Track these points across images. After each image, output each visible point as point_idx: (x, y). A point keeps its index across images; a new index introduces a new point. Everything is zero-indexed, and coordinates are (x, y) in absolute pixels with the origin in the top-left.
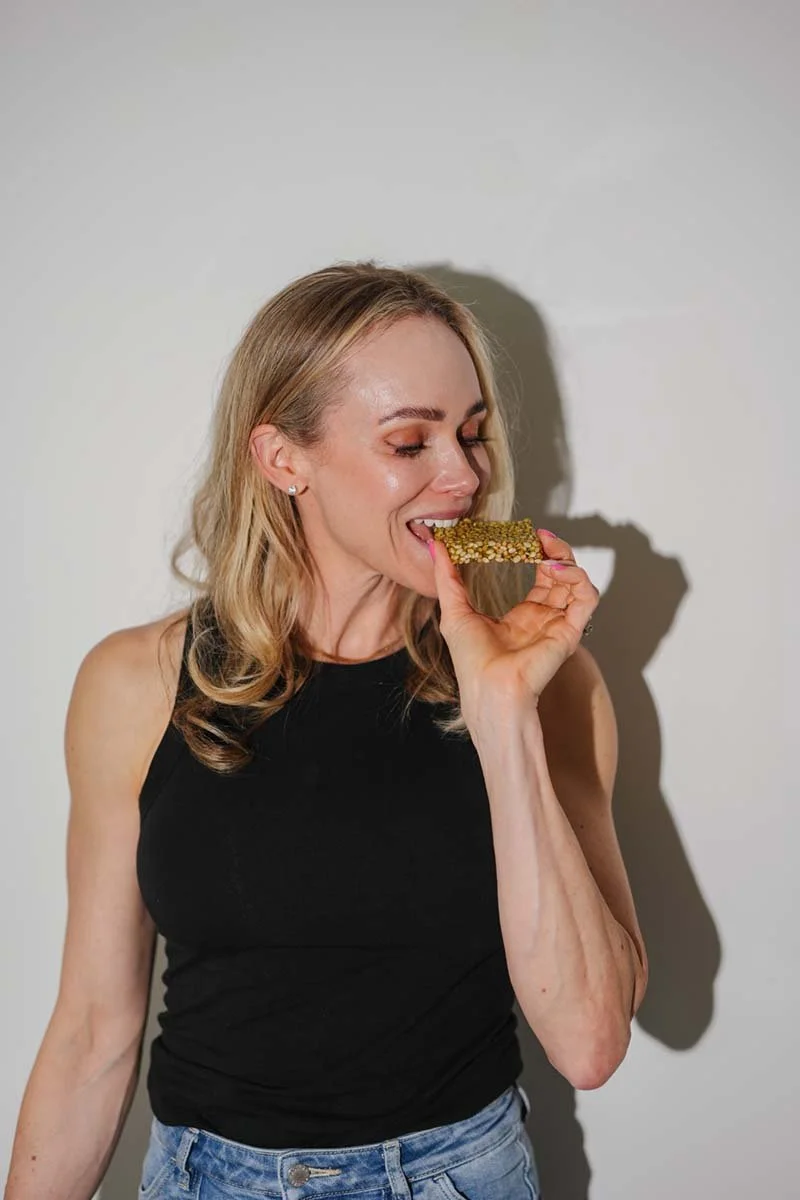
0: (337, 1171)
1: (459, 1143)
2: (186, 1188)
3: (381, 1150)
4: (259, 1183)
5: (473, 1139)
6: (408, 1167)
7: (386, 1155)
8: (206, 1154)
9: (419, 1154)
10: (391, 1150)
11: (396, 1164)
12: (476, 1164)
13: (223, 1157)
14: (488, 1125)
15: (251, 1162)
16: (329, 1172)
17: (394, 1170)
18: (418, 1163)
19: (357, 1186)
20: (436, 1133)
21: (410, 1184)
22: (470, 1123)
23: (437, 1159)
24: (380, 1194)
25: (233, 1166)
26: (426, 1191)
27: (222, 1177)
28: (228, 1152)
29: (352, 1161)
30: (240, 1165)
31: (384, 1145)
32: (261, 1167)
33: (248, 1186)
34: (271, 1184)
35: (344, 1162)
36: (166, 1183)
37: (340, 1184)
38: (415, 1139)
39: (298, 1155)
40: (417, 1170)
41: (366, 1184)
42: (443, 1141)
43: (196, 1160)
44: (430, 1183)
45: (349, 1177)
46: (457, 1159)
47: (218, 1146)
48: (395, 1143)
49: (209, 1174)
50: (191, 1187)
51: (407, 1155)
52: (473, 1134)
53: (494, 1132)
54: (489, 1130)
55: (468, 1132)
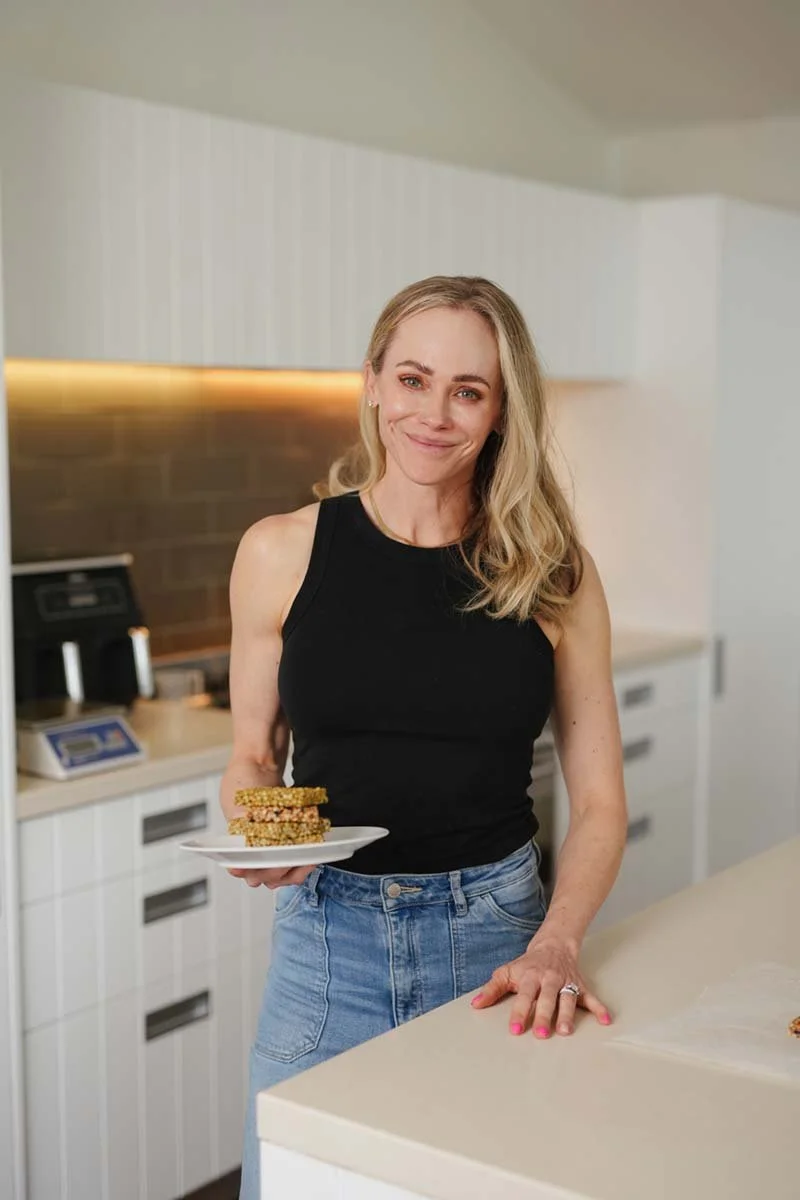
0: (420, 889)
1: (498, 874)
2: (316, 905)
3: (448, 876)
4: (366, 897)
5: (508, 872)
6: (466, 888)
7: (451, 879)
8: (329, 881)
9: (472, 880)
10: (455, 876)
11: (457, 885)
12: (509, 889)
13: (342, 882)
14: (517, 864)
15: (362, 884)
16: (414, 889)
17: (456, 889)
18: (471, 886)
19: (432, 899)
20: (485, 868)
21: (467, 899)
22: (506, 862)
23: (483, 884)
24: (446, 905)
25: (348, 888)
26: (476, 903)
27: (341, 896)
28: (345, 878)
29: (429, 883)
30: (355, 886)
31: (451, 873)
32: (369, 887)
33: (360, 900)
34: (375, 898)
35: (424, 883)
36: (300, 902)
37: (421, 897)
38: (471, 872)
39: (394, 878)
40: (471, 890)
41: (438, 898)
42: (488, 872)
43: (322, 886)
44: (479, 898)
45: (427, 893)
46: (497, 885)
47: (338, 874)
48: (458, 872)
49: (331, 894)
50: (319, 903)
51: (464, 881)
52: (508, 869)
53: (523, 868)
54: (518, 867)
55: (505, 867)
